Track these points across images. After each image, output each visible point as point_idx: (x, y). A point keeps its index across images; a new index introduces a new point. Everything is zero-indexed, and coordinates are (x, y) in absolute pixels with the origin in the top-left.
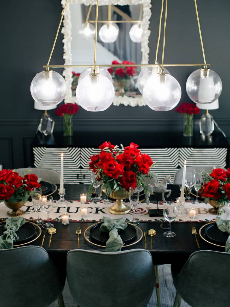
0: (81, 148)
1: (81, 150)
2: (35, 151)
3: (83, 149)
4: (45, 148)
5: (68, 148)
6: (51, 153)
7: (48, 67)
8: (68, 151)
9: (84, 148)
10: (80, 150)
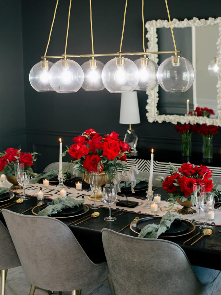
5: (135, 159)
7: (45, 58)
10: (146, 162)
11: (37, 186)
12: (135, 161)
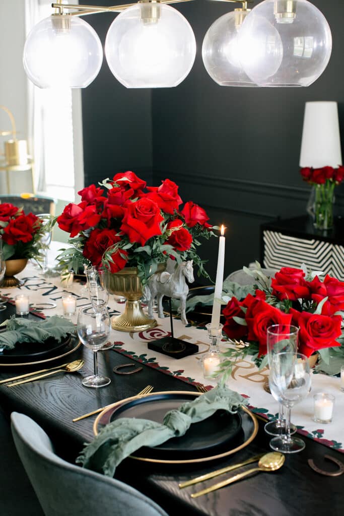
0: (334, 245)
1: (334, 248)
2: (266, 238)
3: (337, 246)
4: (280, 234)
5: (313, 241)
6: (288, 246)
8: (313, 247)
9: (339, 245)
10: (332, 250)
11: (50, 284)
12: (312, 245)
